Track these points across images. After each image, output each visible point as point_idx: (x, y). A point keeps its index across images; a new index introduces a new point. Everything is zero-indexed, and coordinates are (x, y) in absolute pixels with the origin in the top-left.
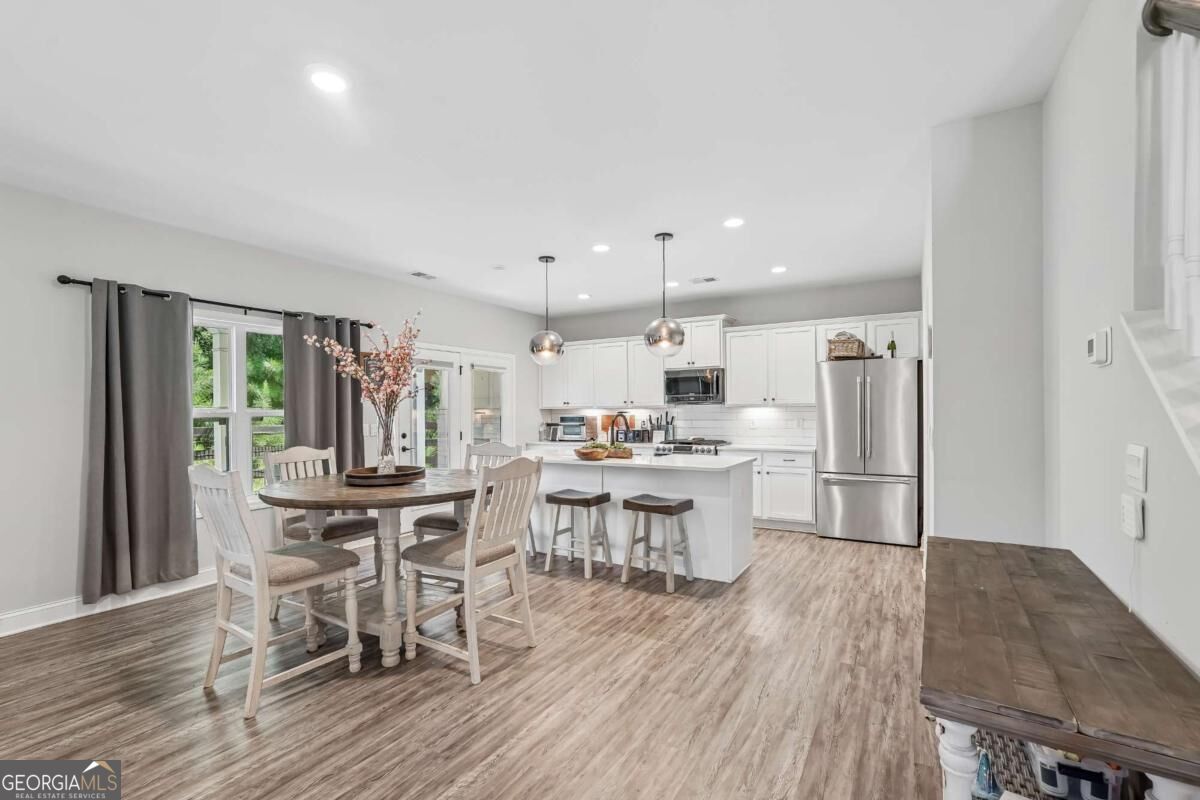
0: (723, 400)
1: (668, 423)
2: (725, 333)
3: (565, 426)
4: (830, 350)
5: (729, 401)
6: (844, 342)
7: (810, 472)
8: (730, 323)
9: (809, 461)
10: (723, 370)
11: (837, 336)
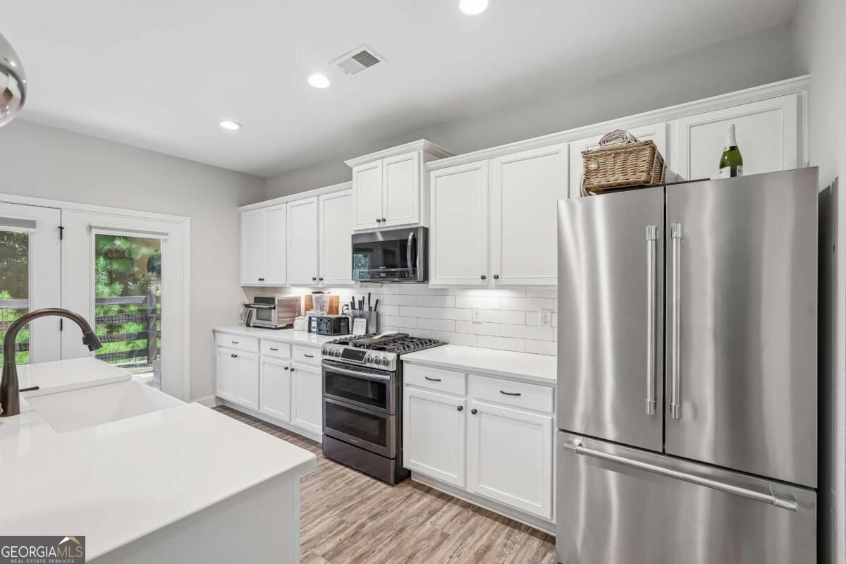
0: (426, 278)
1: (370, 308)
2: (428, 171)
3: (258, 309)
4: (588, 174)
5: (434, 280)
6: (617, 152)
7: (547, 420)
8: (435, 154)
9: (545, 400)
10: (426, 231)
11: (603, 142)
